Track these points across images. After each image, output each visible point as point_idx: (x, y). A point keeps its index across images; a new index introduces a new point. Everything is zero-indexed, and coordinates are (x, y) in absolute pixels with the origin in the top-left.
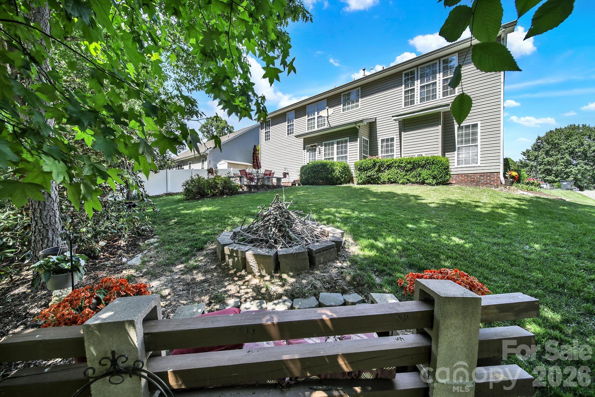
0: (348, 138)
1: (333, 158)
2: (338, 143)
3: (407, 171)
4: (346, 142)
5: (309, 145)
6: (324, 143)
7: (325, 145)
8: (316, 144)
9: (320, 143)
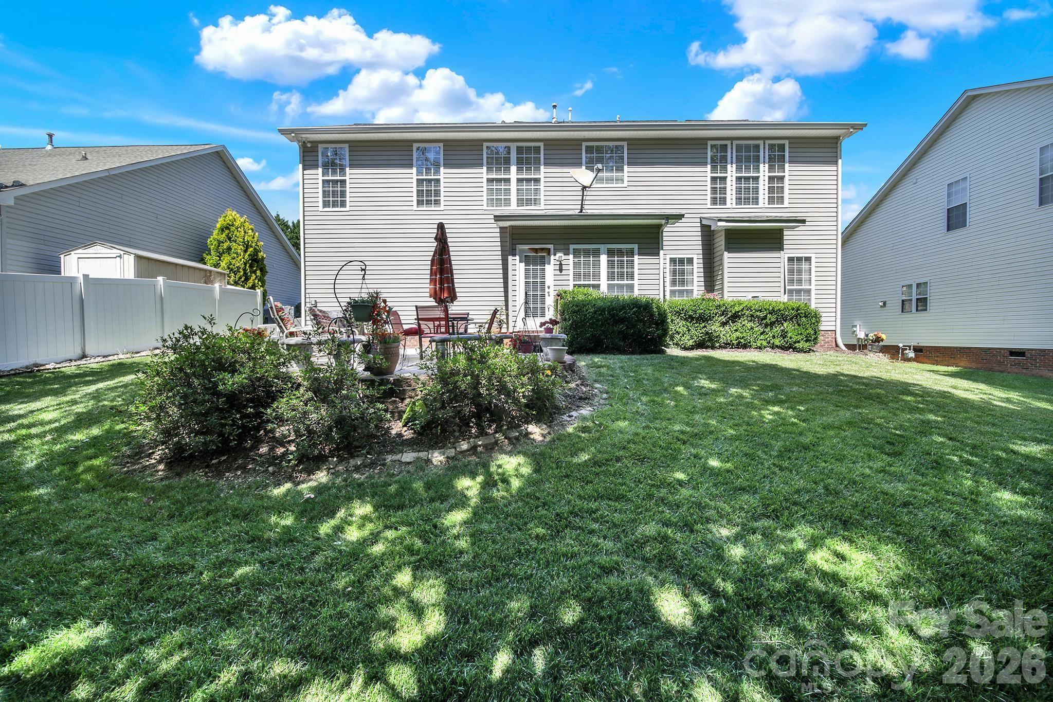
0: (636, 247)
1: (597, 287)
2: (610, 253)
3: (766, 326)
4: (631, 253)
5: (526, 247)
6: (572, 247)
7: (576, 253)
8: (551, 246)
9: (562, 247)
